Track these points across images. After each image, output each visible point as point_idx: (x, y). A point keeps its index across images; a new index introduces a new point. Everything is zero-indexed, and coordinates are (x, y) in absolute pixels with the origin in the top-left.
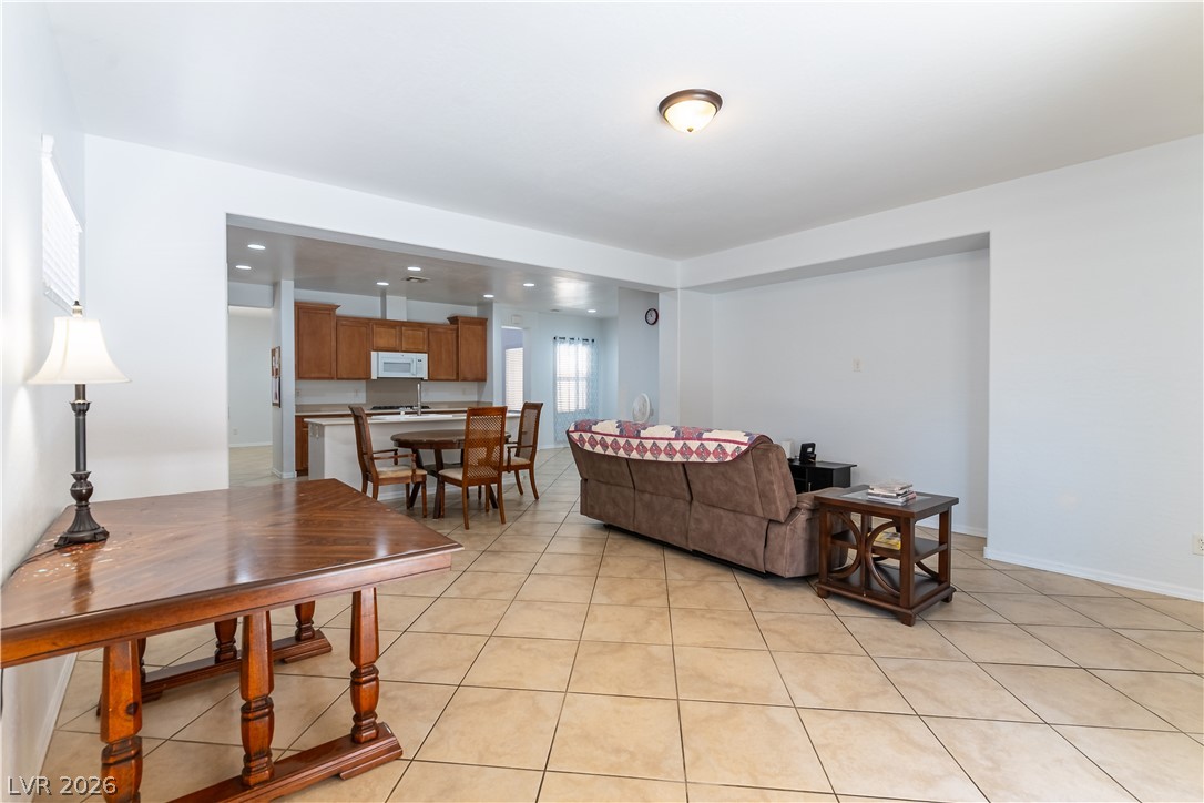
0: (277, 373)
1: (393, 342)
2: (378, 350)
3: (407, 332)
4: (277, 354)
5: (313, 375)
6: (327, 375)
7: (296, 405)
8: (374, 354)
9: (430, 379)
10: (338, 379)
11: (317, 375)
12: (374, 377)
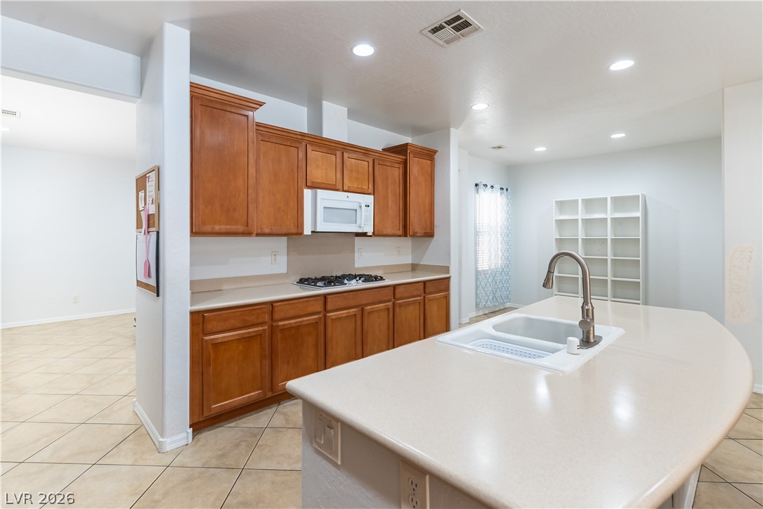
0: (150, 223)
1: (332, 177)
2: (314, 187)
3: (350, 160)
4: (151, 185)
5: (217, 228)
6: (241, 228)
7: (192, 283)
8: (307, 193)
9: (375, 234)
10: (258, 235)
11: (224, 228)
12: (307, 231)
